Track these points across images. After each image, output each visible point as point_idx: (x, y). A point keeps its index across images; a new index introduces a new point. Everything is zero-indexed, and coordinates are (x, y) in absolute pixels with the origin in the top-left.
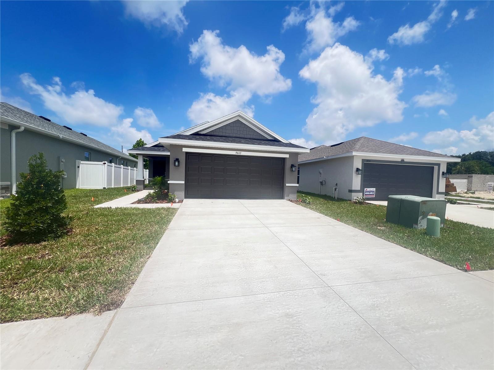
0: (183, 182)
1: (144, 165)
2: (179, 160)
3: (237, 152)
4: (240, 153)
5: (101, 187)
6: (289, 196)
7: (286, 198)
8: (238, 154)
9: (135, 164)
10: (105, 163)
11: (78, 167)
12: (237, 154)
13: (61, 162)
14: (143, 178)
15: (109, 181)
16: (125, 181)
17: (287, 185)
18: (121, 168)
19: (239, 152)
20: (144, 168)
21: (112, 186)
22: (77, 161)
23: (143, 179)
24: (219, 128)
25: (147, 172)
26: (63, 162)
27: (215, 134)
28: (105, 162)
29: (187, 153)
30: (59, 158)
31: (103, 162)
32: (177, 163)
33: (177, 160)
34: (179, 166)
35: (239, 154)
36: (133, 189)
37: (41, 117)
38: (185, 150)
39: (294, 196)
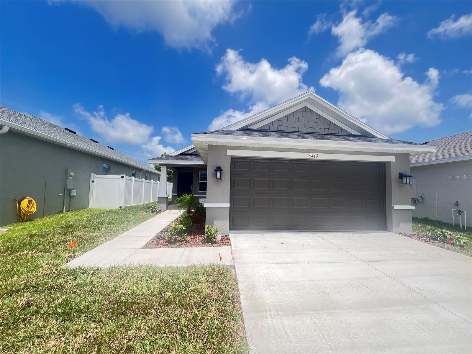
0: (228, 205)
1: (168, 178)
2: (222, 169)
3: (312, 154)
4: (316, 156)
5: (116, 207)
6: (398, 226)
7: (394, 229)
8: (313, 158)
9: (157, 177)
10: (123, 177)
11: (93, 182)
12: (311, 158)
13: (68, 175)
14: (167, 194)
15: (127, 198)
16: (147, 197)
17: (396, 207)
18: (142, 182)
19: (314, 154)
20: (168, 180)
21: (130, 204)
22: (92, 175)
23: (166, 196)
24: (278, 120)
25: (170, 185)
26: (72, 176)
27: (272, 128)
28: (124, 175)
29: (233, 158)
30: (66, 172)
31: (121, 175)
32: (219, 175)
33: (219, 169)
34: (222, 179)
35: (315, 158)
36: (154, 210)
37: (67, 129)
38: (231, 153)
39: (408, 227)
